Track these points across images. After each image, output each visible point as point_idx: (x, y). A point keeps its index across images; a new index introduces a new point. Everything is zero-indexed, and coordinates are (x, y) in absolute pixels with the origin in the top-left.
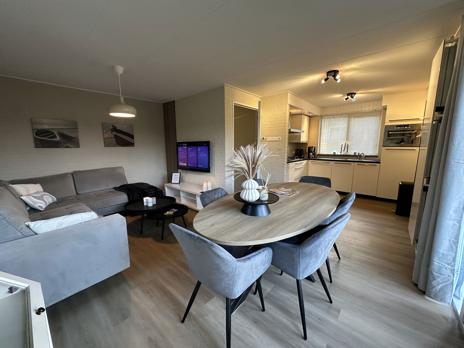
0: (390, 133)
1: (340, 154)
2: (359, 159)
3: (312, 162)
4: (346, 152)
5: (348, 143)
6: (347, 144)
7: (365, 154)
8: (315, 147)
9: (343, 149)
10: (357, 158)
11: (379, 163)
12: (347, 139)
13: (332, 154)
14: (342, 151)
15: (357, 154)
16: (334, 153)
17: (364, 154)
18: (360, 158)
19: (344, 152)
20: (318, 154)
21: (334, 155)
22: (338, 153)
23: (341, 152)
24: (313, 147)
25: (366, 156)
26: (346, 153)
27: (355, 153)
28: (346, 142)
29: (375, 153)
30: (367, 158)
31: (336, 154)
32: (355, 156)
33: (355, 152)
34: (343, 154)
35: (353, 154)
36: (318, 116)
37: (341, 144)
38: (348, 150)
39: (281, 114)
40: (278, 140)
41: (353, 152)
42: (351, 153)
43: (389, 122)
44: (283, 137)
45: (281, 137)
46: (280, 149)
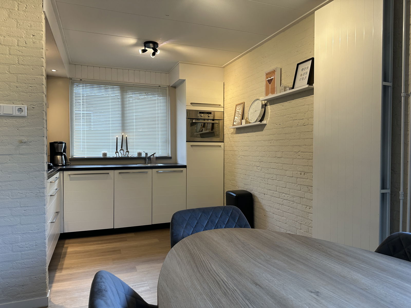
0: (194, 121)
1: (115, 156)
3: (71, 176)
4: (125, 152)
8: (65, 143)
9: (119, 148)
10: (143, 162)
11: (185, 167)
12: (124, 127)
13: (101, 156)
15: (143, 155)
16: (105, 154)
18: (149, 162)
19: (122, 152)
20: (70, 157)
21: (105, 159)
22: (111, 154)
23: (116, 153)
25: (157, 158)
26: (125, 154)
27: (140, 154)
28: (122, 134)
30: (158, 161)
31: (109, 155)
32: (139, 158)
34: (120, 156)
37: (116, 138)
38: (127, 149)
39: (24, 37)
40: (14, 114)
41: (136, 152)
42: (133, 153)
43: (191, 105)
44: (34, 106)
45: (27, 107)
46: (26, 141)
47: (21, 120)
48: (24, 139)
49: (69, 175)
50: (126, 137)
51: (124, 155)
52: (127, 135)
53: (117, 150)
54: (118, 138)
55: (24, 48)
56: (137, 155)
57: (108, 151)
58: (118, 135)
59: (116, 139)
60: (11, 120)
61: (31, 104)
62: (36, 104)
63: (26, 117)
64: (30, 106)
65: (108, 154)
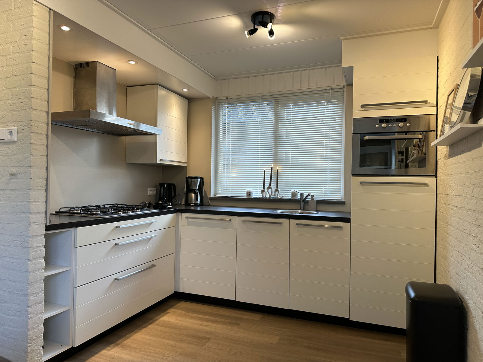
0: (367, 138)
1: (260, 196)
2: (304, 209)
3: (189, 220)
4: (274, 191)
5: (277, 168)
6: (274, 172)
7: (316, 197)
8: (202, 179)
9: (267, 185)
10: (298, 207)
11: (348, 220)
12: (276, 157)
13: (244, 195)
14: (265, 190)
15: (299, 197)
16: (249, 194)
17: (312, 196)
18: (307, 207)
19: (270, 190)
20: (211, 196)
21: (249, 200)
22: (257, 194)
23: (263, 191)
24: (196, 178)
25: (319, 202)
26: (273, 194)
27: (294, 194)
28: (272, 165)
29: (338, 195)
30: (321, 207)
32: (294, 201)
33: (293, 190)
34: (267, 196)
35: (290, 197)
36: (209, 98)
37: (264, 171)
38: (277, 187)
39: (18, 41)
40: (6, 140)
41: (290, 191)
42: (285, 193)
43: (362, 109)
44: (23, 128)
45: (18, 129)
46: (16, 172)
47: (11, 146)
48: (14, 170)
49: (187, 218)
50: (277, 170)
51: (273, 196)
52: (279, 167)
53: (264, 188)
54: (266, 171)
55: (17, 54)
56: (291, 195)
57: (254, 190)
58: (266, 168)
59: (264, 173)
60: (5, 147)
61: (21, 125)
62: (25, 124)
63: (16, 142)
64: (20, 127)
65: (253, 193)
